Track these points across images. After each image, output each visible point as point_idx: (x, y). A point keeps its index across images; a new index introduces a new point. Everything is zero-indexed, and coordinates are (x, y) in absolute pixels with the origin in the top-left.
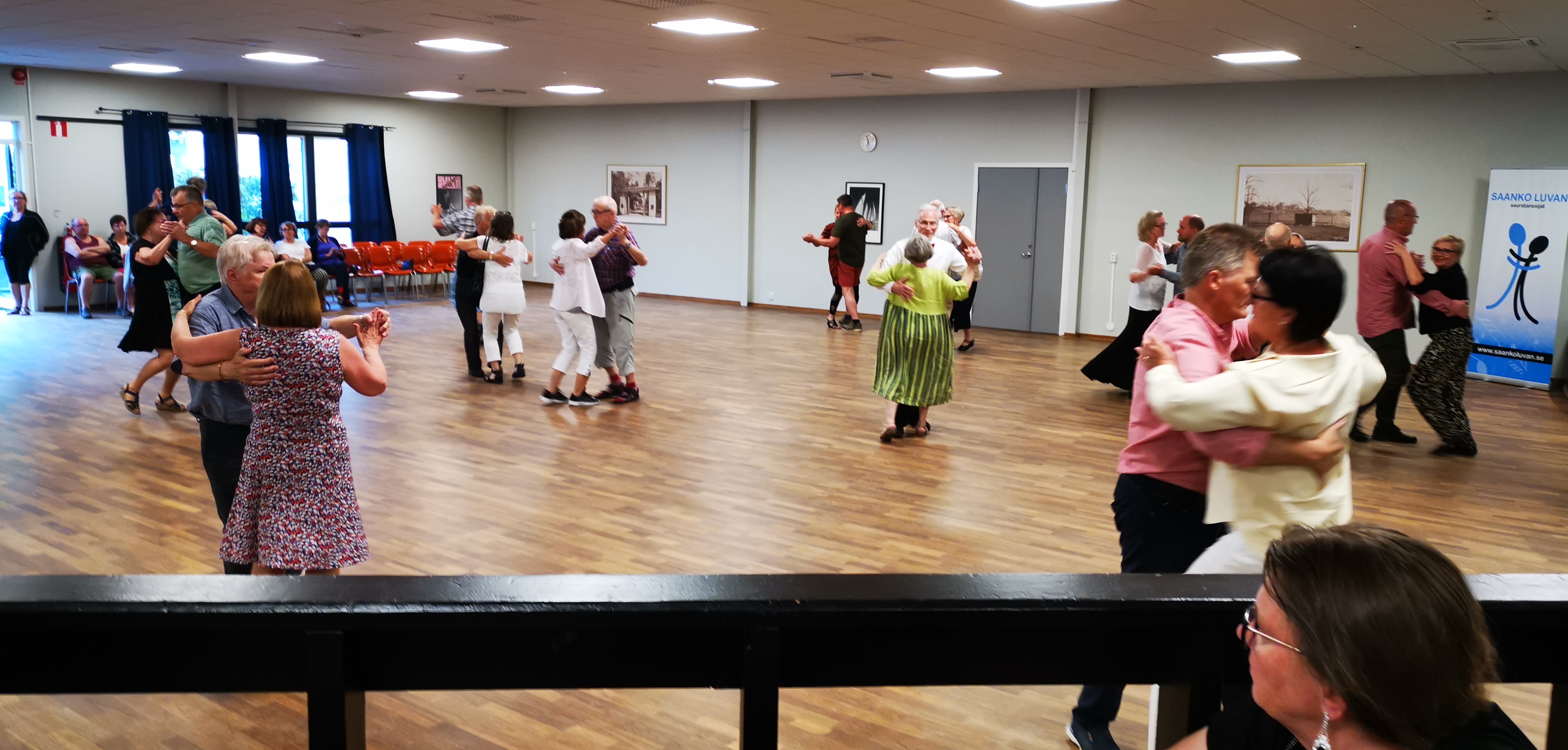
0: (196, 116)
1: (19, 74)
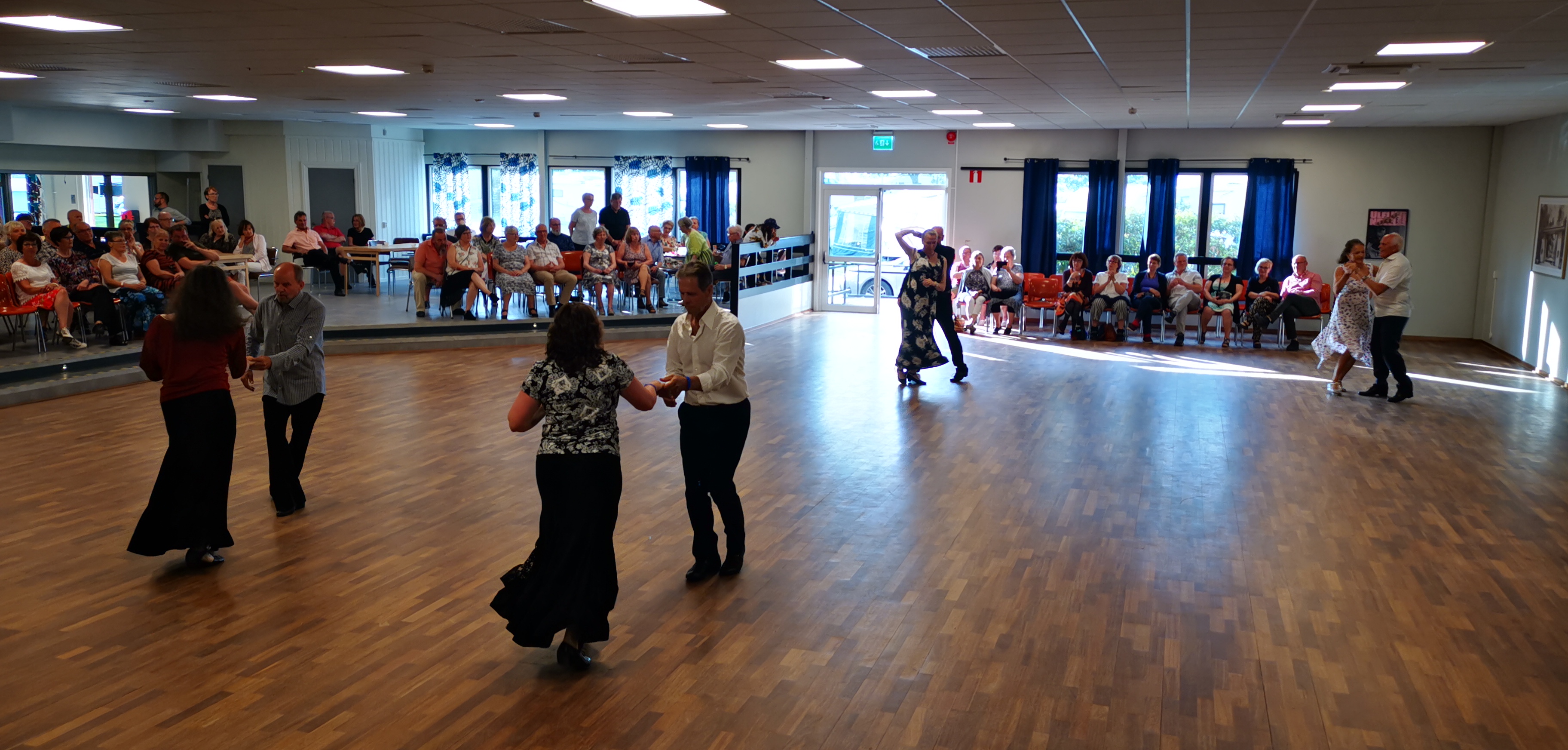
0: (1085, 161)
1: (951, 135)
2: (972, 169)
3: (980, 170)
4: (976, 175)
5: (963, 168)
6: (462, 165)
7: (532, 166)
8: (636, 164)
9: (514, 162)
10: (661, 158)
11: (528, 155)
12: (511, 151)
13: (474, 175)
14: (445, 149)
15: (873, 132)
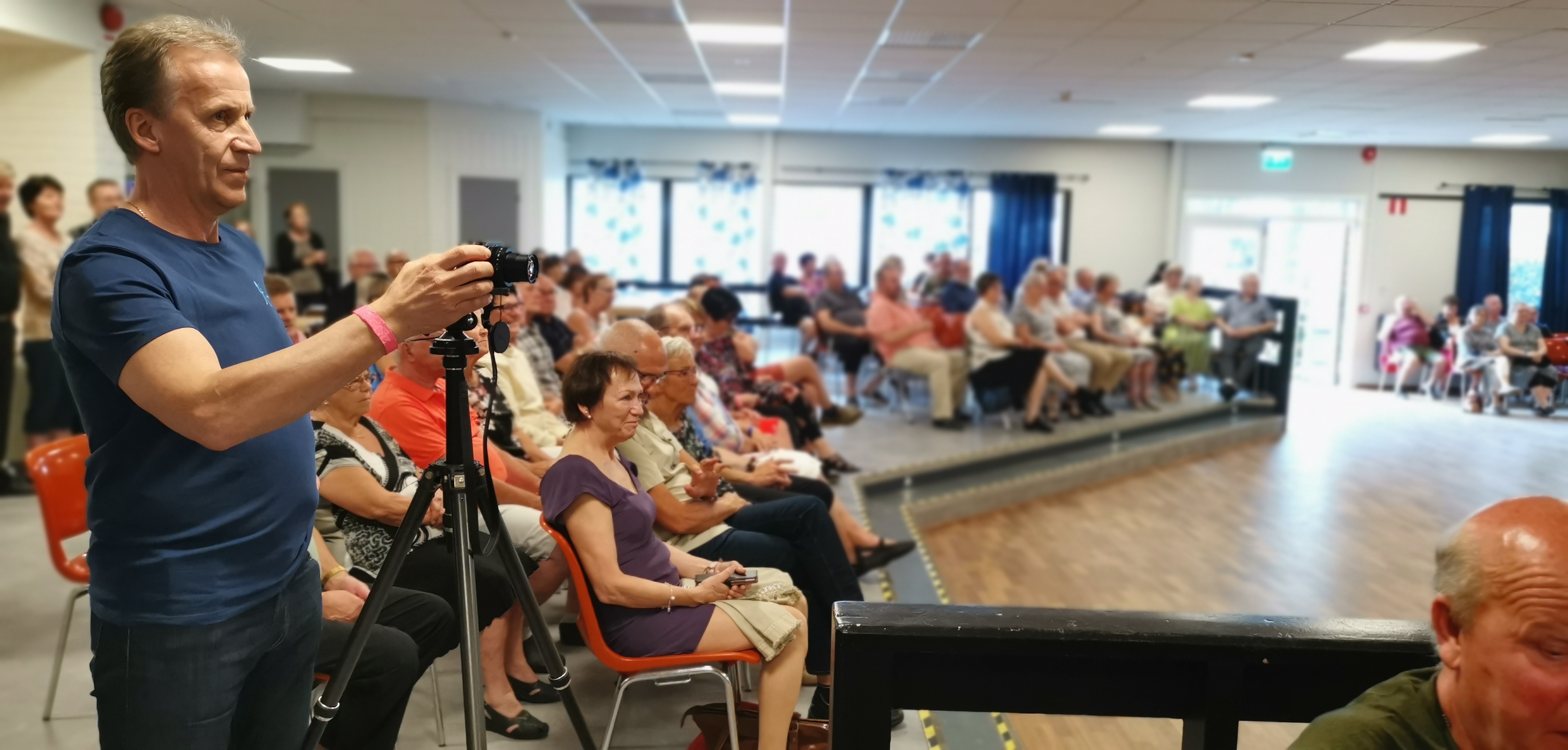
0: (1545, 190)
1: (1369, 153)
2: (1393, 197)
3: (1404, 198)
4: (1398, 204)
5: (1383, 196)
6: (636, 178)
7: (751, 182)
8: (918, 181)
9: (721, 174)
10: (953, 174)
11: (745, 166)
12: (719, 156)
13: (651, 191)
14: (607, 154)
15: (1265, 145)
